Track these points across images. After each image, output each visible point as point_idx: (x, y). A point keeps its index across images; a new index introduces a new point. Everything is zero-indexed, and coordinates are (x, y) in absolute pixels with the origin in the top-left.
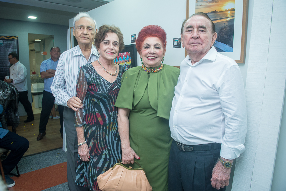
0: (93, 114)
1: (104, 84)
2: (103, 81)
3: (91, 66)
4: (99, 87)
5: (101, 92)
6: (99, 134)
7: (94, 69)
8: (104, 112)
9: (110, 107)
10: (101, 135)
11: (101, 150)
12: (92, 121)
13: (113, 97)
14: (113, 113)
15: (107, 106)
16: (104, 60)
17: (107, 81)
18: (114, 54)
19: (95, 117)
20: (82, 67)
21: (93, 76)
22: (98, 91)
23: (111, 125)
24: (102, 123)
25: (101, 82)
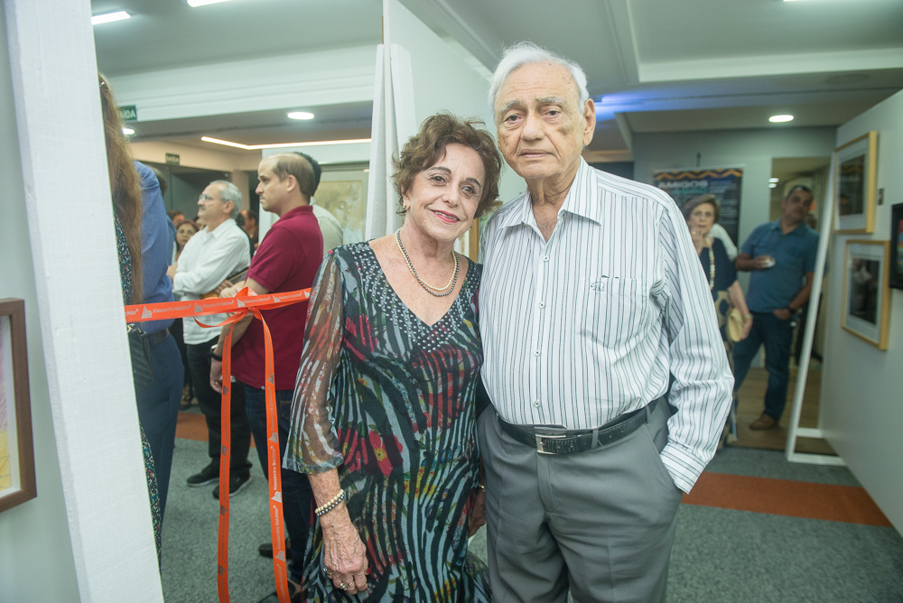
0: (359, 434)
1: (400, 325)
2: (398, 314)
3: (367, 252)
4: (383, 332)
5: (386, 353)
6: (376, 506)
7: (378, 264)
8: (397, 431)
9: (416, 414)
10: (384, 511)
11: (385, 565)
12: (354, 460)
13: (429, 375)
14: (428, 433)
15: (406, 409)
16: (416, 236)
17: (415, 317)
18: (459, 223)
19: (364, 445)
20: (336, 251)
21: (371, 286)
22: (377, 350)
23: (419, 478)
24: (387, 469)
25: (391, 316)
